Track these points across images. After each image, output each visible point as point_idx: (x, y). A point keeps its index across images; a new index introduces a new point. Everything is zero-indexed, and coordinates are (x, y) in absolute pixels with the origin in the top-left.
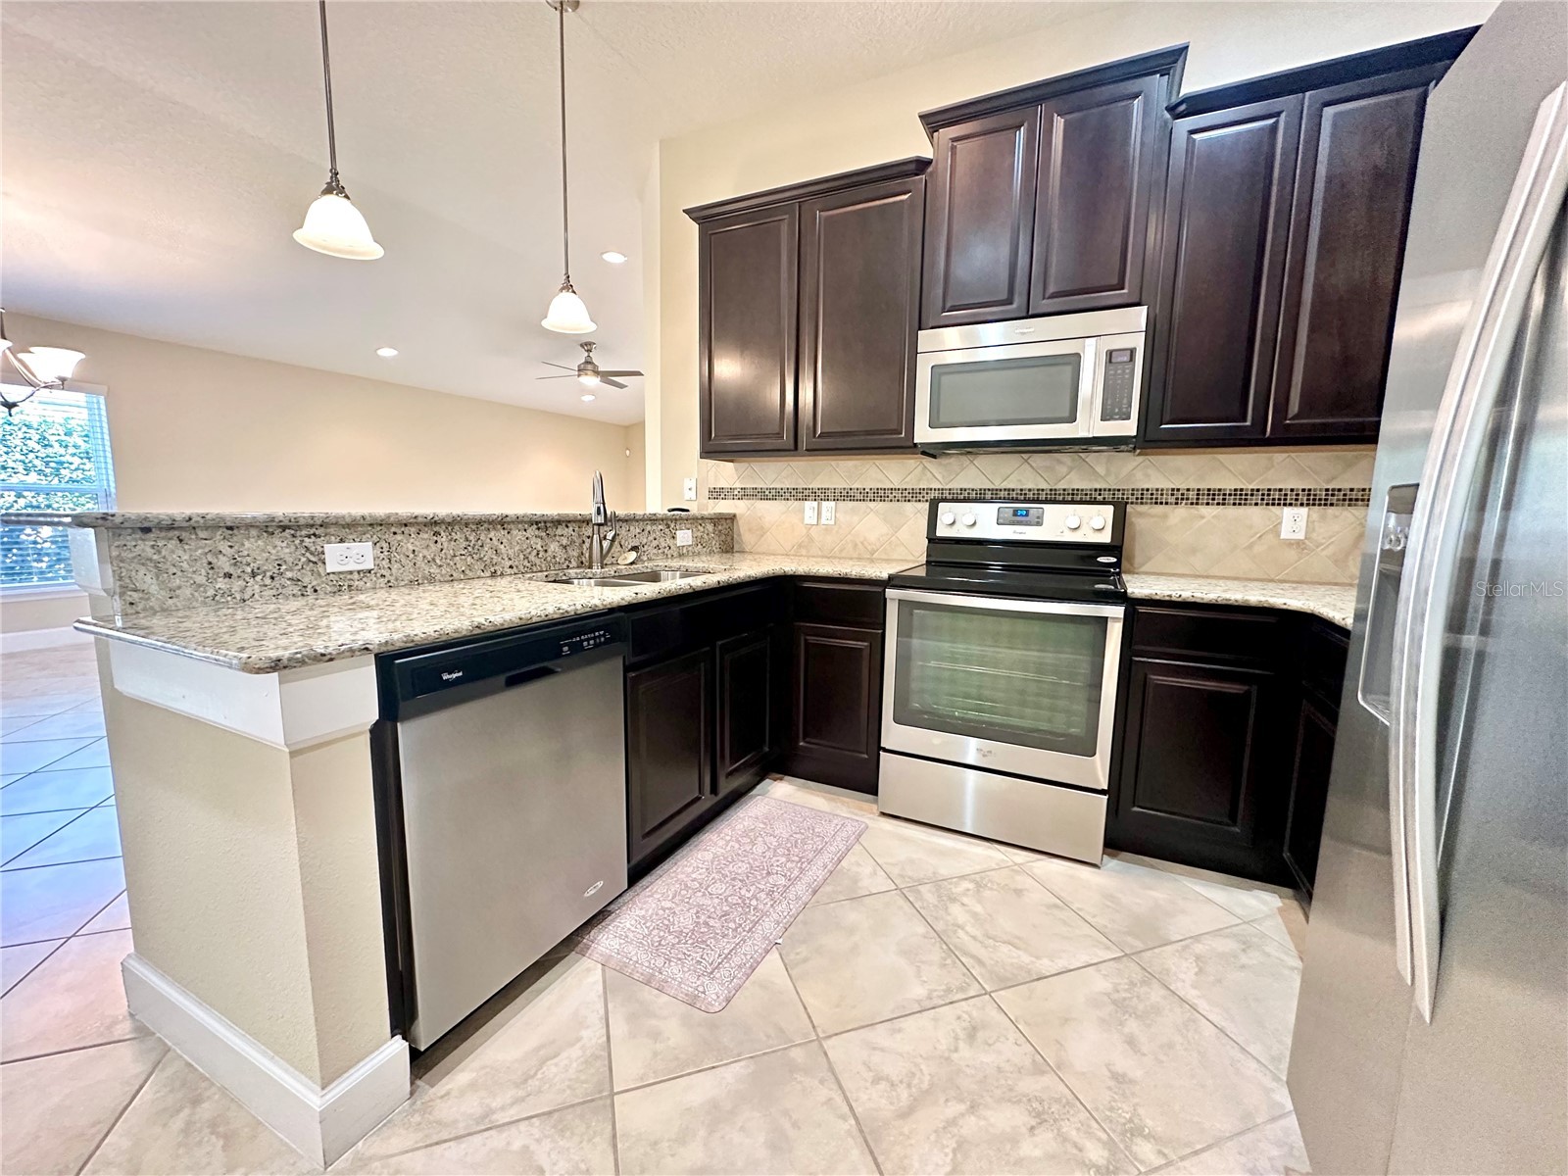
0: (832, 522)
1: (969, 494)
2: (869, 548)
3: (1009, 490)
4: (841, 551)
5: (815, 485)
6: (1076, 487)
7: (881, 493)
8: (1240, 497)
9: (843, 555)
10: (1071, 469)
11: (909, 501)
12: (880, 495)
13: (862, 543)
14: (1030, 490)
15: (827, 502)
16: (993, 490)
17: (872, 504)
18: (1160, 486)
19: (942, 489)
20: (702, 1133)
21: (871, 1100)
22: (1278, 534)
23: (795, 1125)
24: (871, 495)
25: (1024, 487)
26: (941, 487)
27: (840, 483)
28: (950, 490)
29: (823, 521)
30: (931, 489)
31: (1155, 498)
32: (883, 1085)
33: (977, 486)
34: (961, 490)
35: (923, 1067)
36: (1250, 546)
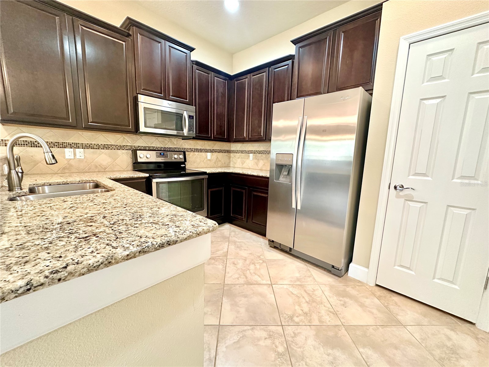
0: (83, 158)
1: (141, 148)
2: (103, 167)
3: (153, 147)
4: (89, 169)
5: (70, 141)
6: (170, 147)
7: (107, 146)
8: (201, 151)
9: (90, 171)
10: (169, 142)
11: (119, 149)
12: (106, 147)
13: (100, 165)
14: (159, 147)
15: (78, 149)
16: (148, 147)
17: (103, 150)
18: (188, 148)
19: (132, 146)
20: (238, 308)
21: (242, 281)
22: (207, 158)
23: (242, 292)
24: (102, 147)
25: (157, 146)
26: (131, 145)
27: (85, 142)
28: (134, 146)
29: (78, 157)
30: (127, 146)
31: (192, 150)
32: (240, 278)
33: (143, 145)
34: (138, 146)
35: (238, 272)
36: (203, 161)
